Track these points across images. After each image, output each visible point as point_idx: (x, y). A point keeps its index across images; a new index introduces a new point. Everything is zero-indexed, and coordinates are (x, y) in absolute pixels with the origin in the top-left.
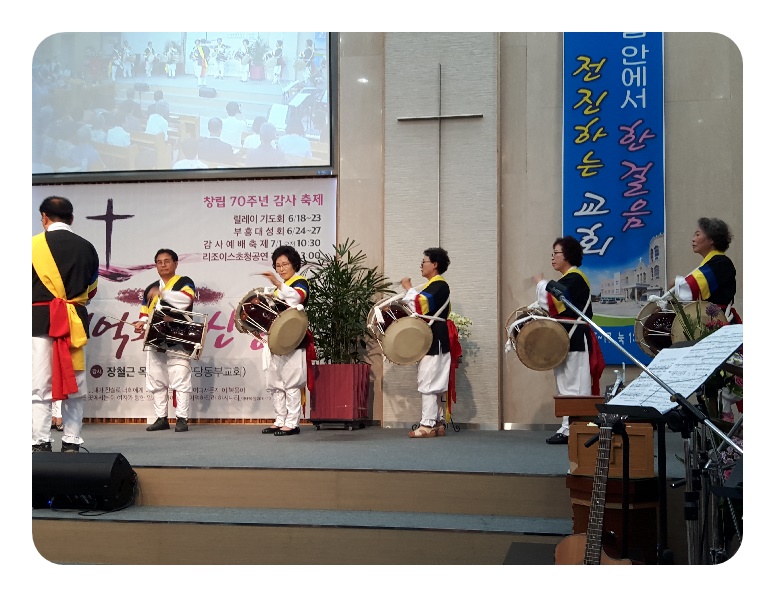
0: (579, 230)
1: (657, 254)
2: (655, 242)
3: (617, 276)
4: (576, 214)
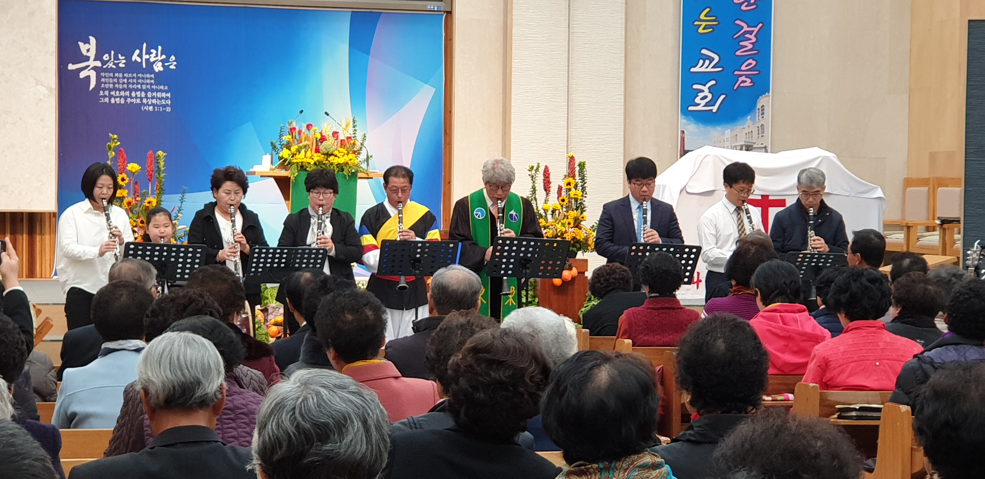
0: (695, 87)
1: (763, 114)
2: (762, 101)
3: (728, 132)
4: (693, 70)
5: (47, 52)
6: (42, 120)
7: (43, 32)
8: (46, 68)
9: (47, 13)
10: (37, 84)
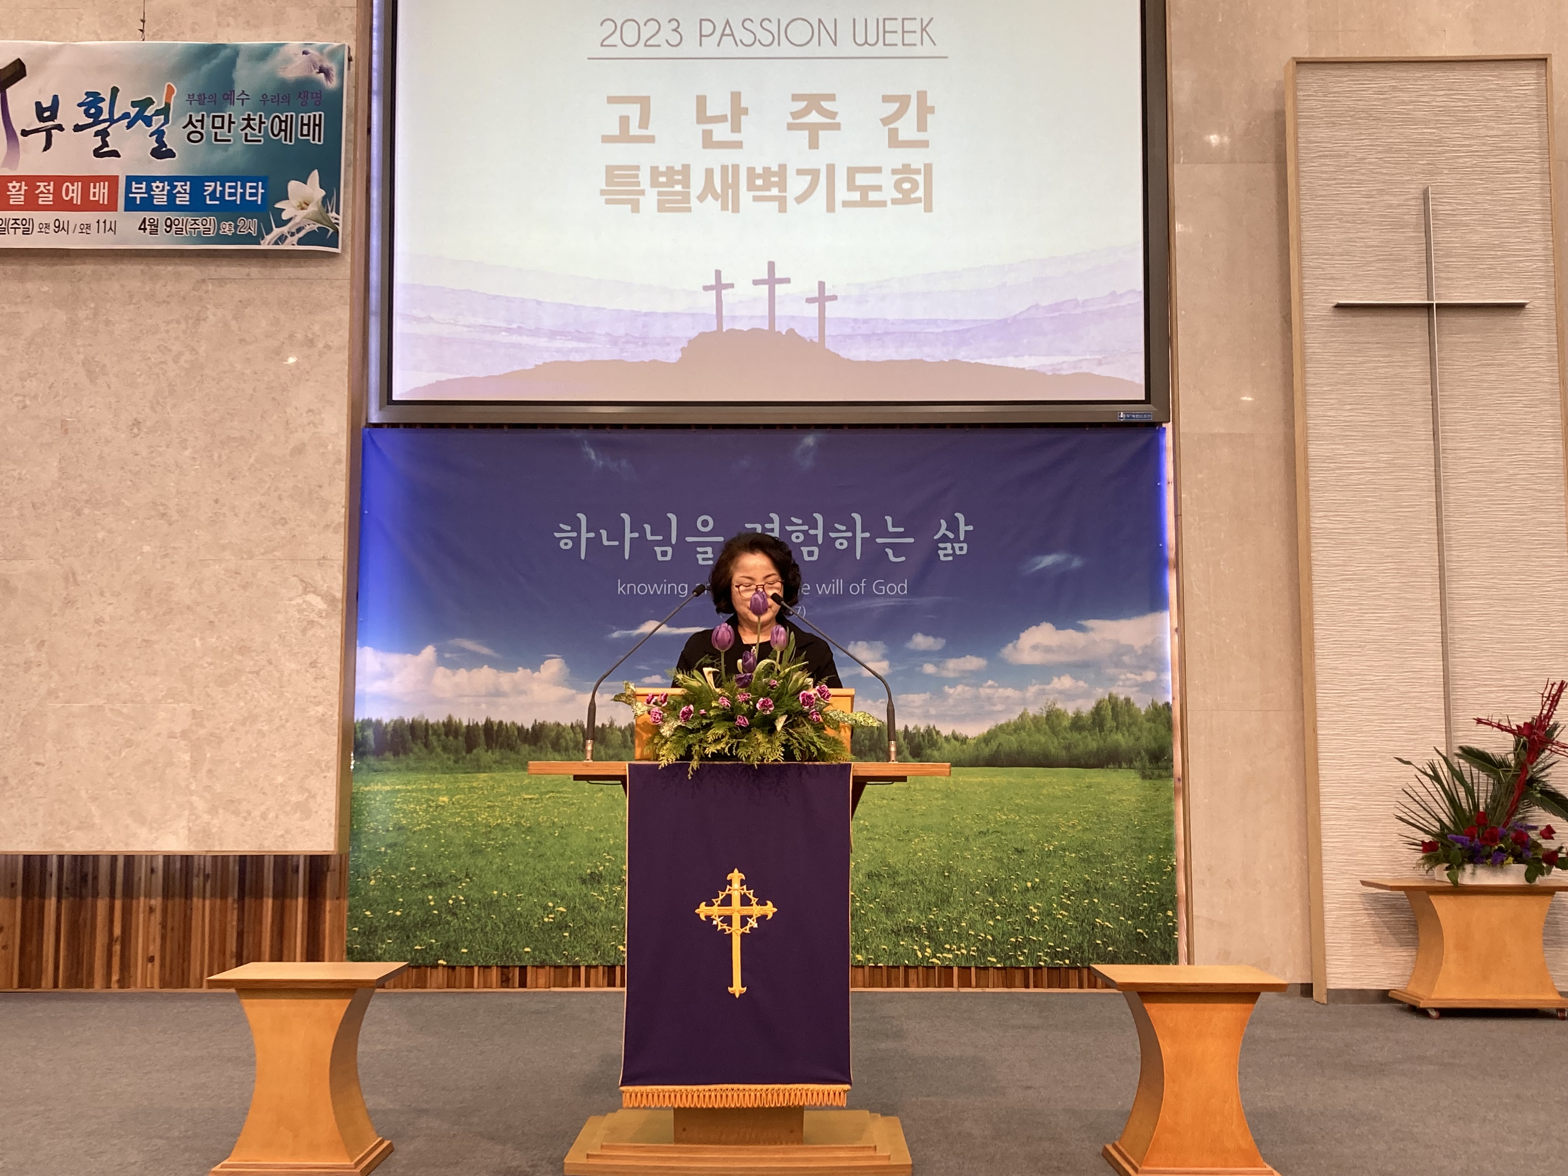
5: (327, 526)
6: (313, 664)
7: (320, 487)
8: (324, 558)
9: (330, 447)
10: (305, 592)
